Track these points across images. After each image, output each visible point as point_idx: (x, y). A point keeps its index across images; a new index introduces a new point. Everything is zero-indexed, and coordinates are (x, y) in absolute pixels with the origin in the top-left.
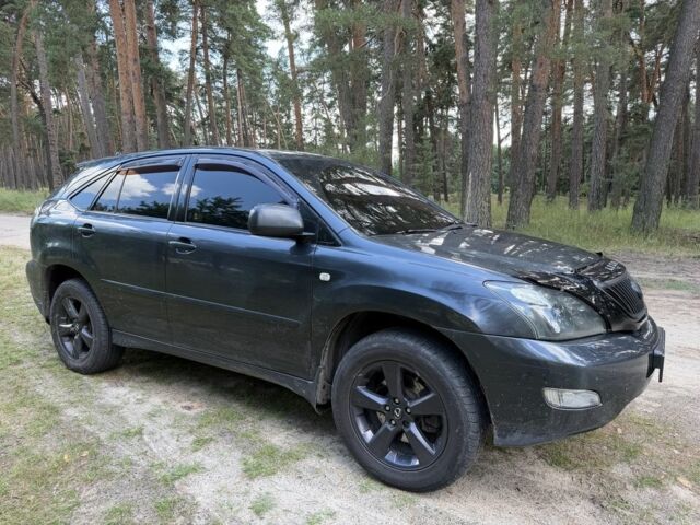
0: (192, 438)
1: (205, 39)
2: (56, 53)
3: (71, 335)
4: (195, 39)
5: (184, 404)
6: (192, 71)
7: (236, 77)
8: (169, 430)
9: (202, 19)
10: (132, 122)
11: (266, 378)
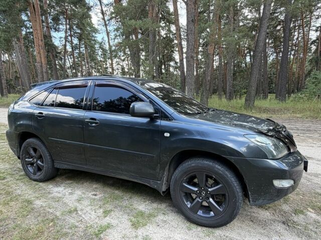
0: (101, 210)
1: (71, 33)
2: (6, 36)
3: (32, 164)
4: (66, 32)
5: (92, 193)
6: (65, 46)
7: (84, 49)
8: (89, 207)
9: (69, 24)
10: (41, 66)
11: (136, 181)
